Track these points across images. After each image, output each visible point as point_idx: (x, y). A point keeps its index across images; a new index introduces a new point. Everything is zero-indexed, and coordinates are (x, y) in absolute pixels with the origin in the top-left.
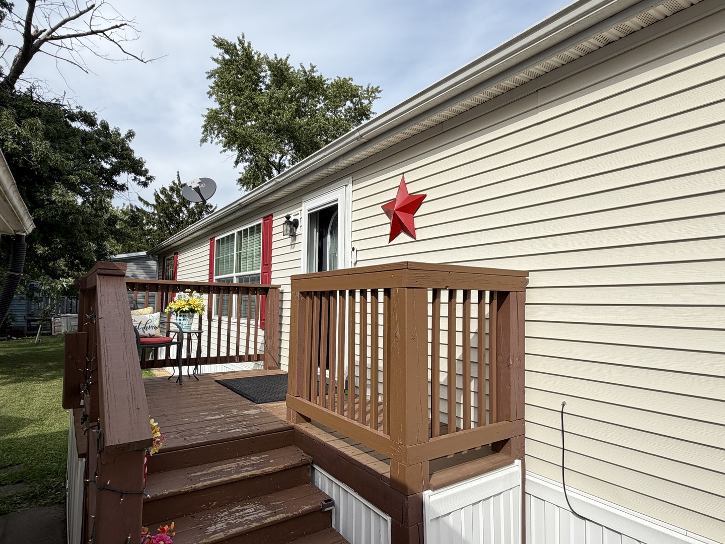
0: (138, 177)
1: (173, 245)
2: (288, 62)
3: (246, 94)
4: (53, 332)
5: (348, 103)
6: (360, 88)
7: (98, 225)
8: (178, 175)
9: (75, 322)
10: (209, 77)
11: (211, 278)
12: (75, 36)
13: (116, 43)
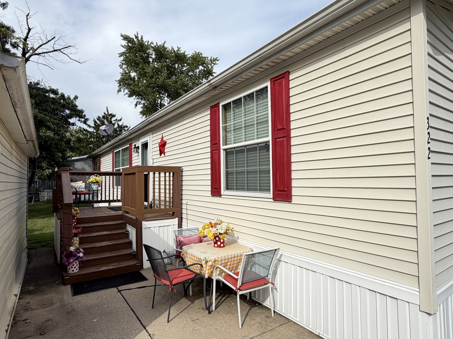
0: (81, 119)
1: (99, 153)
2: (165, 46)
3: (140, 67)
4: (40, 200)
5: (201, 67)
6: (206, 59)
7: (61, 145)
8: (107, 109)
9: (51, 194)
10: (120, 56)
11: (113, 170)
12: (46, 53)
13: (66, 55)
